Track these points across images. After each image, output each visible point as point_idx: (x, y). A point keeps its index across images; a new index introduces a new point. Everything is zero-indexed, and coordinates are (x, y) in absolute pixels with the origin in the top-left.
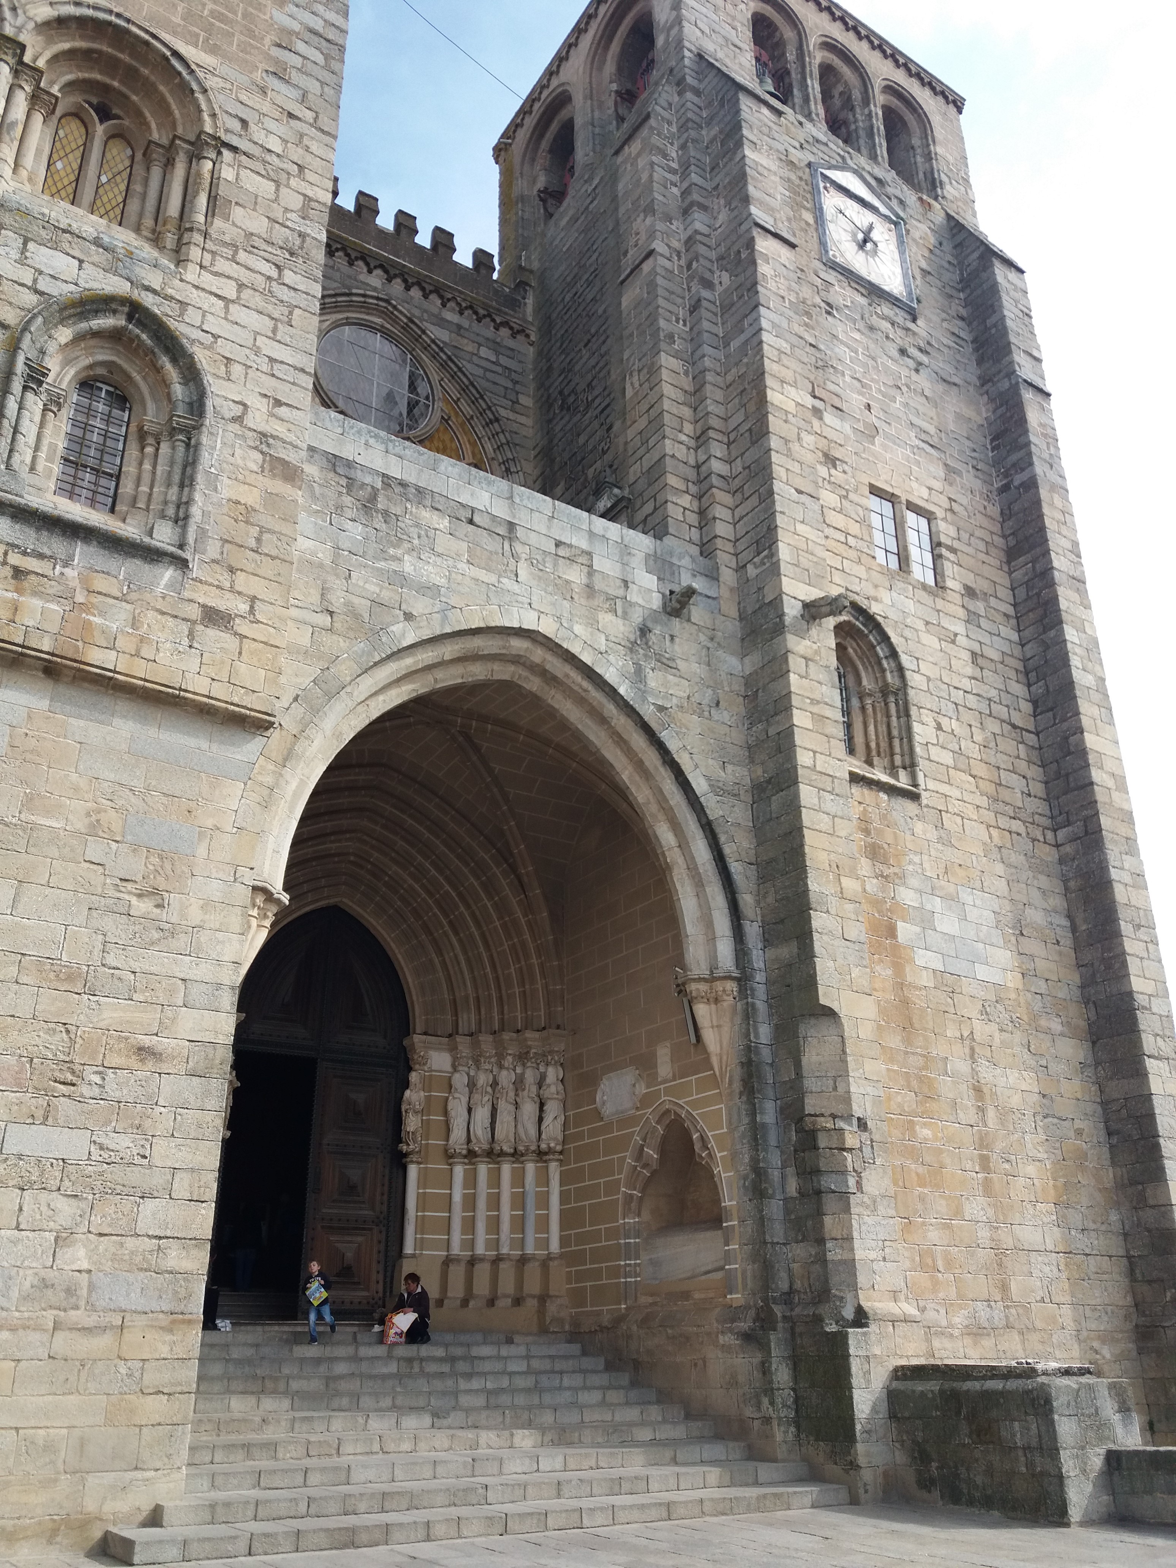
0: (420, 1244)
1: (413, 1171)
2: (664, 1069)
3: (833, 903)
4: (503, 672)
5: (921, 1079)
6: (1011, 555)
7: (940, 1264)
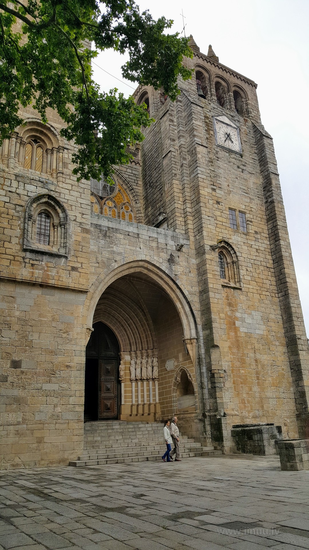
0: (125, 402)
1: (123, 384)
2: (181, 359)
3: (218, 320)
4: (138, 270)
5: (241, 359)
6: (268, 220)
7: (246, 402)
